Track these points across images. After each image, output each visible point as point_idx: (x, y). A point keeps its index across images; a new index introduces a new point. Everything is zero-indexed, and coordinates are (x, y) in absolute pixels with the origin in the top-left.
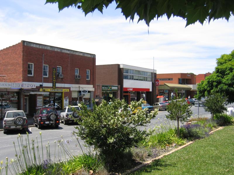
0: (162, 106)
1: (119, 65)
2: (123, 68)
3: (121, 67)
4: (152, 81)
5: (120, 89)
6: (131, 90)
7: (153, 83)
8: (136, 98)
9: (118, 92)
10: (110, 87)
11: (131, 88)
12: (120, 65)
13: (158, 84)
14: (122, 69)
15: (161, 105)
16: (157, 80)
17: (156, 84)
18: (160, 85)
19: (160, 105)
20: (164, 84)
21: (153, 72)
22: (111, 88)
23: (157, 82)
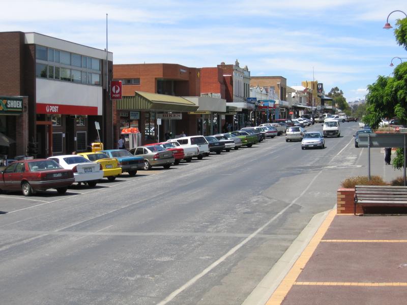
0: (157, 156)
1: (21, 35)
2: (34, 45)
3: (30, 40)
4: (102, 86)
5: (27, 106)
6: (55, 109)
7: (104, 92)
8: (64, 135)
9: (24, 117)
10: (4, 102)
11: (54, 105)
12: (27, 36)
13: (120, 93)
14: (31, 48)
15: (155, 153)
16: (116, 83)
17: (112, 93)
18: (124, 97)
19: (150, 152)
20: (134, 95)
21: (104, 58)
22: (7, 104)
23: (116, 89)
